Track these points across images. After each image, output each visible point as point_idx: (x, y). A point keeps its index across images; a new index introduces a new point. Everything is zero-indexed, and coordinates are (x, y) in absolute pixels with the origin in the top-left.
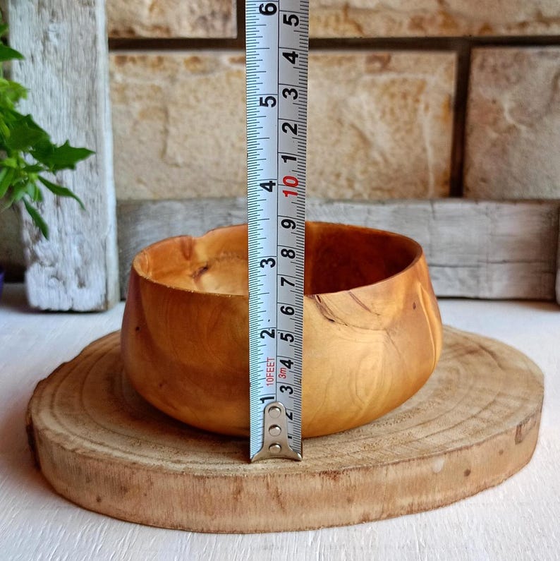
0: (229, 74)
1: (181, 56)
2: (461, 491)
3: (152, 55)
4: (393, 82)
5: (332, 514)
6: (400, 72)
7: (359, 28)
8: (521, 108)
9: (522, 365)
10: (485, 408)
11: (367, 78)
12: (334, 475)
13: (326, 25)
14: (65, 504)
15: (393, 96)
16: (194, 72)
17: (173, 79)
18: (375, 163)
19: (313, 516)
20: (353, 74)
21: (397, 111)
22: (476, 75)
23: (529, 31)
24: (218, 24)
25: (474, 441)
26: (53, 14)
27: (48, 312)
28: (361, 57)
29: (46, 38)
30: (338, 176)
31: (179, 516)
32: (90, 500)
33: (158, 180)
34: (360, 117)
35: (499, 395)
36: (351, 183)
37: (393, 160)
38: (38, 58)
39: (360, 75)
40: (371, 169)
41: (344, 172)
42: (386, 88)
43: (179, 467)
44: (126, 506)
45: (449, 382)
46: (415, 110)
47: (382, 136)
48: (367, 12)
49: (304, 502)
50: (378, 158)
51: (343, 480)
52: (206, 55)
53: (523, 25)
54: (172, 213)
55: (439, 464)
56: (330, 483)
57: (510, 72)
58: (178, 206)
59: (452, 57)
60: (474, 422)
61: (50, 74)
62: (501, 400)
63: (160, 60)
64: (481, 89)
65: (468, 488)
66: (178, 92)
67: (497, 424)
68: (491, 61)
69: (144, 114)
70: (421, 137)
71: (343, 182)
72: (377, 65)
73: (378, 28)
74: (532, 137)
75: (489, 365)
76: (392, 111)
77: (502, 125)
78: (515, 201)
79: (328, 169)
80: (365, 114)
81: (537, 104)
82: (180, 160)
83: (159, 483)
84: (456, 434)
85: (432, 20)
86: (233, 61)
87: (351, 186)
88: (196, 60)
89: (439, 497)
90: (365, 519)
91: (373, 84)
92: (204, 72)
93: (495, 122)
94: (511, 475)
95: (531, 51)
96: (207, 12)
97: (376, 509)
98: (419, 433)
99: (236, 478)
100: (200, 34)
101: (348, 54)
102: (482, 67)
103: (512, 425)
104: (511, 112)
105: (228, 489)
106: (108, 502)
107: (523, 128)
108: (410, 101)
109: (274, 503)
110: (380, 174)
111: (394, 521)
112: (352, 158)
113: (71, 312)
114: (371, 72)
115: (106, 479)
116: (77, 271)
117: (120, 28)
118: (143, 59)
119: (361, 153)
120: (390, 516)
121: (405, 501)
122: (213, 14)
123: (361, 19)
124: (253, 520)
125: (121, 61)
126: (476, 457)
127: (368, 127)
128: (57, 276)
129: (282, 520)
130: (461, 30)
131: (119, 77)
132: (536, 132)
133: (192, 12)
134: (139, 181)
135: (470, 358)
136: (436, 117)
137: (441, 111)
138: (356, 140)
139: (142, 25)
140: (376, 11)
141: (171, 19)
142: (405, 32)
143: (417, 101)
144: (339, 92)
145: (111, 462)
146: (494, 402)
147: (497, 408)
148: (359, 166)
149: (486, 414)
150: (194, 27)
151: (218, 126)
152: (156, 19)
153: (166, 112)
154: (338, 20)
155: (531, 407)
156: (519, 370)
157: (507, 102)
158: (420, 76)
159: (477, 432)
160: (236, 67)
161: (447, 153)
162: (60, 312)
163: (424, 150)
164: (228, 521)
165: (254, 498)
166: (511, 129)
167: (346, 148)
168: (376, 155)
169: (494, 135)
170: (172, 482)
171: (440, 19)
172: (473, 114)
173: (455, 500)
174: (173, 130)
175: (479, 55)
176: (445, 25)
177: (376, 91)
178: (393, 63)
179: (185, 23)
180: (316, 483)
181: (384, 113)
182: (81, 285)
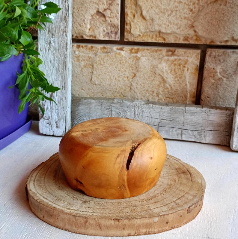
0: (116, 54)
1: (99, 46)
2: (165, 228)
3: (89, 45)
4: (176, 60)
5: (118, 232)
6: (178, 56)
7: (164, 39)
8: (224, 71)
9: (199, 181)
10: (179, 199)
11: (166, 58)
12: (119, 220)
13: (152, 38)
14: (34, 216)
15: (175, 65)
16: (103, 52)
17: (96, 55)
18: (167, 88)
19: (111, 232)
20: (161, 56)
21: (176, 70)
22: (207, 58)
23: (229, 44)
24: (113, 35)
25: (170, 212)
26: (53, 35)
27: (46, 135)
28: (164, 50)
29: (50, 43)
30: (153, 92)
31: (67, 227)
32: (41, 217)
33: (89, 89)
34: (162, 72)
35: (187, 193)
36: (158, 95)
37: (174, 88)
38: (47, 49)
39: (163, 57)
40: (165, 90)
41: (156, 91)
42: (173, 61)
43: (68, 211)
44: (52, 221)
45: (171, 185)
46: (183, 70)
47: (170, 79)
48: (167, 34)
49: (108, 228)
50: (169, 87)
51: (122, 222)
52: (108, 46)
53: (227, 41)
54: (91, 103)
55: (156, 219)
56: (117, 223)
57: (221, 58)
58: (93, 101)
59: (199, 51)
60: (173, 204)
61: (51, 55)
62: (186, 195)
63: (92, 47)
64: (209, 64)
65: (167, 228)
66: (97, 59)
67: (181, 206)
68: (214, 53)
69: (85, 66)
70: (185, 80)
71: (155, 94)
72: (170, 53)
73: (171, 40)
74: (228, 83)
75: (188, 179)
76: (175, 70)
77: (216, 78)
78: (217, 108)
79: (149, 90)
80: (164, 71)
81: (230, 71)
82: (97, 83)
83: (61, 215)
84: (165, 209)
85: (192, 38)
86: (118, 49)
87: (158, 96)
88: (104, 48)
89: (156, 230)
90: (129, 235)
91: (168, 60)
92: (107, 52)
93: (214, 76)
94: (185, 224)
95: (229, 51)
96: (109, 31)
97: (133, 232)
98: (152, 207)
99: (86, 218)
100: (107, 39)
101: (160, 48)
102: (210, 56)
103: (186, 207)
104: (220, 73)
105: (83, 221)
106: (46, 218)
107: (225, 79)
108: (182, 67)
109: (98, 227)
110: (169, 92)
111: (139, 237)
112: (159, 86)
113: (53, 136)
114: (167, 55)
115: (46, 211)
116: (56, 122)
117: (78, 36)
118: (86, 46)
119: (162, 84)
120: (138, 235)
121: (144, 231)
122: (111, 32)
123: (165, 37)
124: (91, 232)
125: (78, 47)
126: (170, 218)
127: (165, 76)
128: (49, 123)
129: (100, 232)
130: (203, 42)
131: (77, 53)
132: (230, 81)
133: (104, 31)
134: (82, 89)
135: (182, 175)
136: (191, 73)
137: (193, 71)
138: (160, 80)
139: (86, 35)
140: (171, 34)
141: (96, 33)
142: (181, 42)
143: (184, 67)
144: (155, 62)
145: (47, 206)
146: (183, 196)
147: (183, 199)
148: (161, 89)
149: (178, 201)
150: (104, 37)
151: (111, 72)
152: (91, 33)
153: (93, 66)
154: (156, 36)
155: (196, 200)
156: (198, 183)
157: (219, 69)
158: (186, 58)
159: (173, 209)
160: (118, 51)
161: (195, 86)
162: (49, 135)
163: (186, 85)
164: (83, 230)
165: (91, 225)
166: (220, 79)
167: (157, 82)
168: (168, 86)
169: (213, 81)
170: (65, 216)
171: (195, 38)
172: (205, 73)
173: (162, 231)
174: (95, 72)
175: (209, 51)
176: (196, 40)
177: (169, 63)
178: (176, 53)
179: (101, 35)
180: (112, 222)
181: (171, 70)
182: (57, 127)
